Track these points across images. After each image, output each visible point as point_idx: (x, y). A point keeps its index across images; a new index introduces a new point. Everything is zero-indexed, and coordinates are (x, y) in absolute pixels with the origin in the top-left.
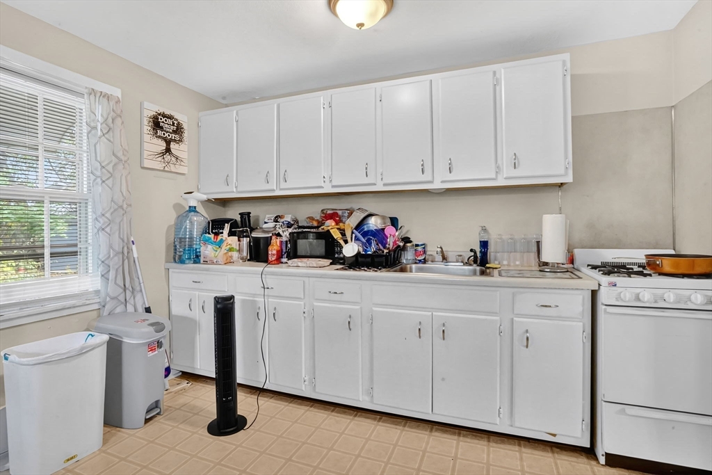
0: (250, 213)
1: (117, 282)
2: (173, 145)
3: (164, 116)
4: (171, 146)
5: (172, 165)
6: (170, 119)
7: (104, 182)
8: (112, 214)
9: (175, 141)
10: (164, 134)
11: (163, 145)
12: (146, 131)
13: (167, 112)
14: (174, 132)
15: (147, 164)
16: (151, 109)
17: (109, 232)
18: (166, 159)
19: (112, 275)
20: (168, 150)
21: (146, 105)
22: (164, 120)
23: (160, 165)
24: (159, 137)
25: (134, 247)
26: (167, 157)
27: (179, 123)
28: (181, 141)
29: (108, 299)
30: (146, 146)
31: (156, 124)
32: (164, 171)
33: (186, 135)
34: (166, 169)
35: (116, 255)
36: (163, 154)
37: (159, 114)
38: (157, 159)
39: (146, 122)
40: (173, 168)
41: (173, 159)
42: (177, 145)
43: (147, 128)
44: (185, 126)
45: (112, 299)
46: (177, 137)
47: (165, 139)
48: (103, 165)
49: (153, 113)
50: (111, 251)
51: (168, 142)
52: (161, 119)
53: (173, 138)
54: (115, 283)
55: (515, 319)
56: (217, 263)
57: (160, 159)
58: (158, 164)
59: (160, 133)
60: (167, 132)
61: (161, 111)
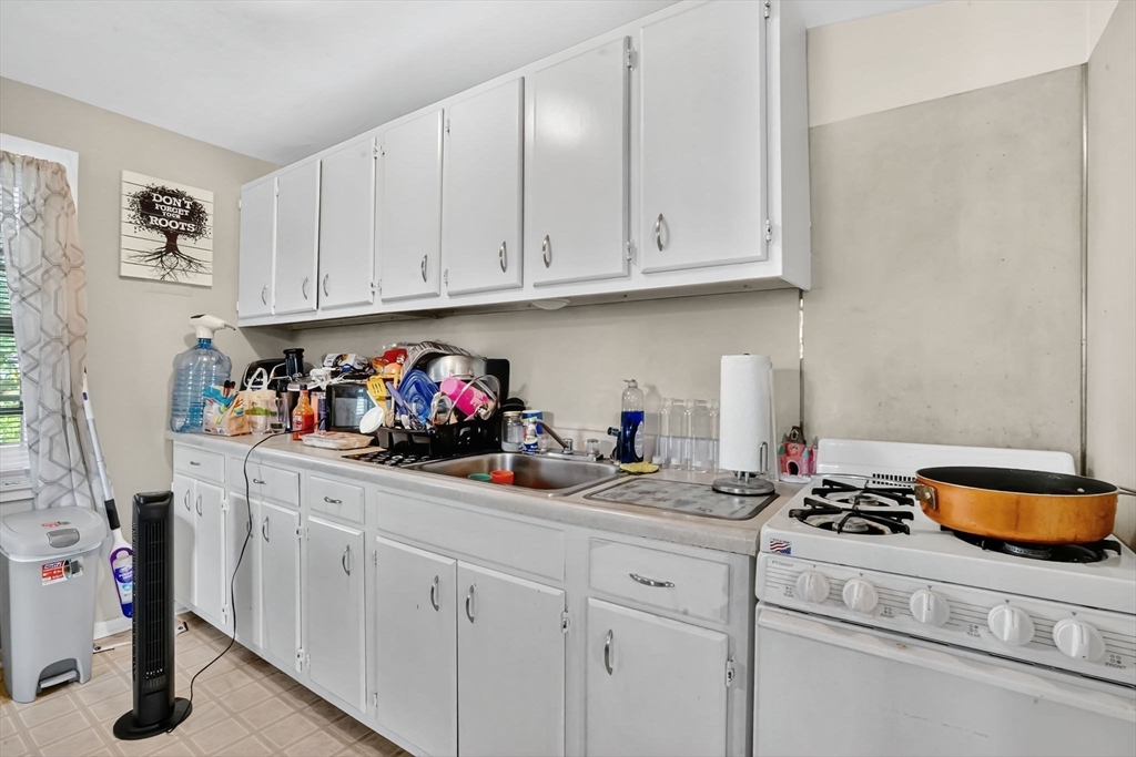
0: (303, 350)
1: (54, 458)
2: (180, 240)
3: (163, 192)
4: (178, 242)
5: (178, 273)
6: (177, 197)
7: (24, 299)
8: (41, 349)
9: (186, 233)
10: (164, 223)
11: (162, 240)
12: (125, 218)
13: (171, 186)
14: (184, 218)
15: (126, 270)
16: (137, 182)
17: (36, 378)
18: (168, 263)
19: (43, 446)
20: (171, 248)
21: (127, 175)
22: (163, 199)
23: (155, 273)
24: (154, 227)
25: (87, 403)
26: (170, 260)
27: (195, 203)
28: (198, 233)
29: (41, 484)
30: (125, 242)
31: (147, 205)
32: (162, 281)
33: (209, 223)
34: (167, 278)
35: (48, 416)
36: (160, 255)
37: (155, 190)
38: (149, 263)
39: (126, 203)
40: (181, 278)
41: (184, 264)
42: (190, 241)
43: (128, 213)
44: (208, 208)
45: (49, 483)
46: (191, 227)
47: (166, 231)
48: (24, 273)
49: (139, 190)
50: (40, 408)
51: (172, 236)
52: (158, 198)
53: (183, 228)
54: (50, 459)
55: (590, 600)
56: (220, 435)
57: (154, 263)
58: (149, 271)
59: (154, 220)
60: (170, 219)
61: (159, 184)
